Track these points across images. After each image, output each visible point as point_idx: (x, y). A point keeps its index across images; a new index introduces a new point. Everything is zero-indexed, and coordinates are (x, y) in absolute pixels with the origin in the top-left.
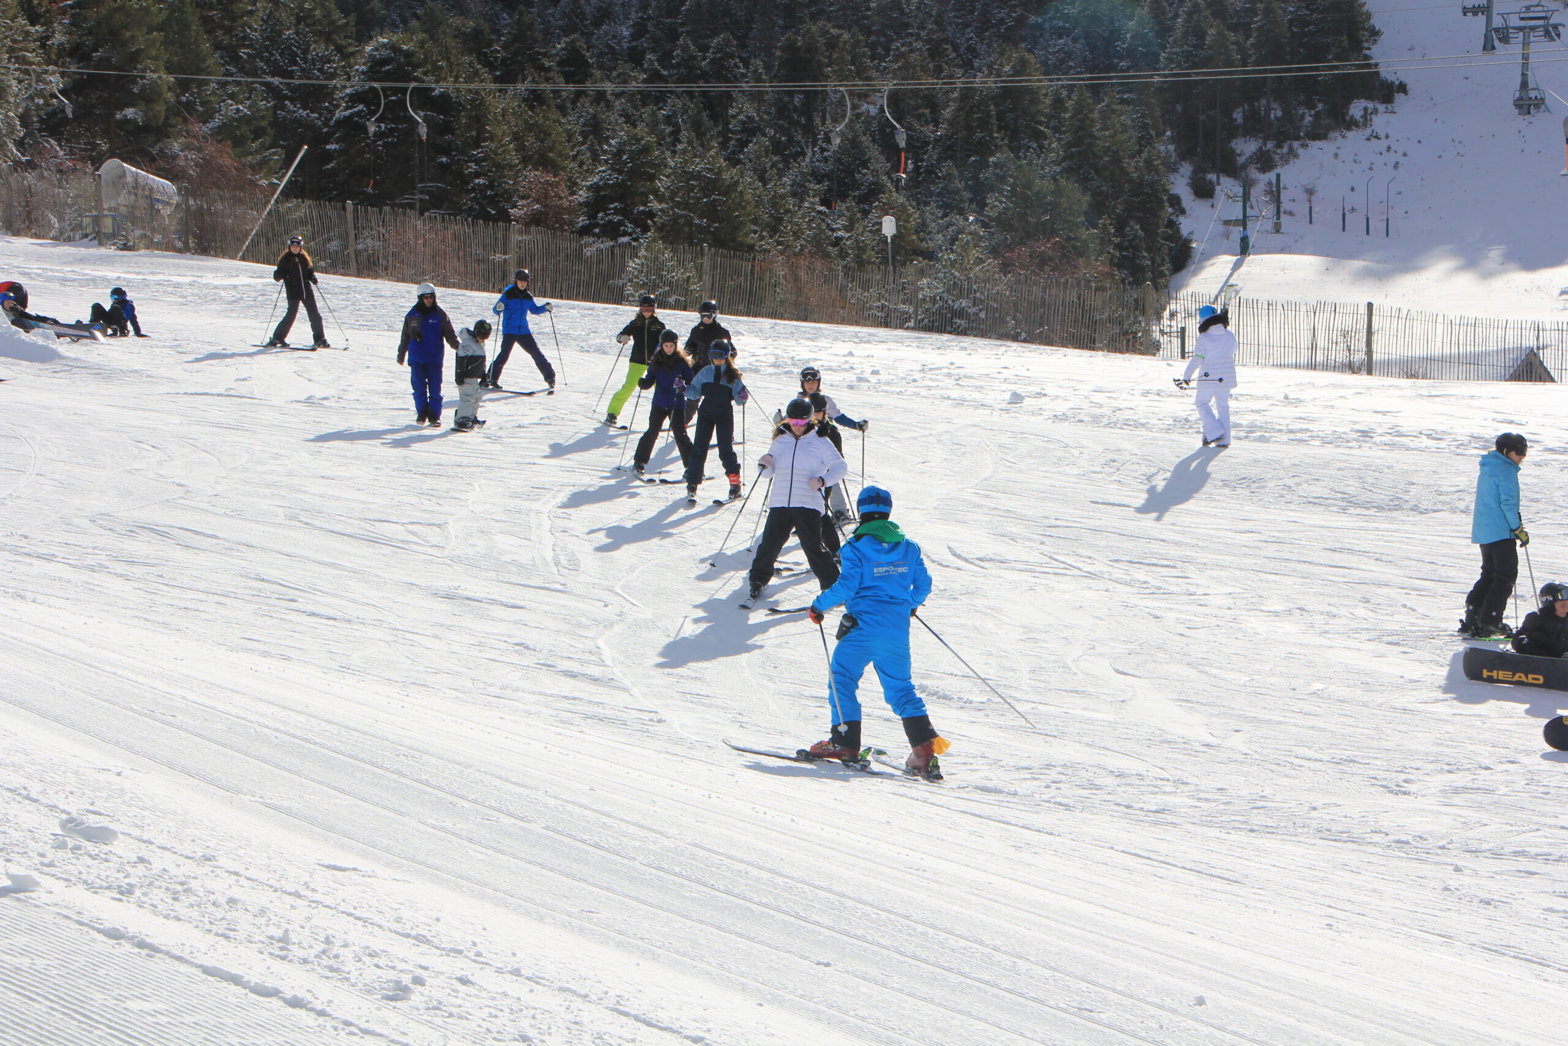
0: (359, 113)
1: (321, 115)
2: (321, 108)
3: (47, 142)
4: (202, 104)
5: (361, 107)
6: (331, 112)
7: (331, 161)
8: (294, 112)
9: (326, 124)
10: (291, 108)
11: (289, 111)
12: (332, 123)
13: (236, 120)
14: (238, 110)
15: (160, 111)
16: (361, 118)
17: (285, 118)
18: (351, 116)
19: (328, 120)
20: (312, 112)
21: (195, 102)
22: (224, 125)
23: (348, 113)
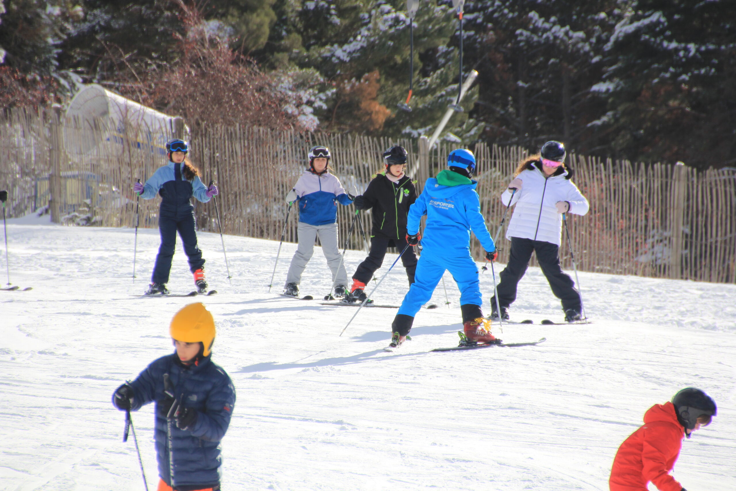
0: (651, 28)
1: (589, 34)
2: (594, 22)
3: (66, 77)
4: (341, 13)
5: (656, 16)
6: (611, 29)
7: (604, 113)
8: (545, 30)
9: (597, 49)
10: (540, 22)
11: (535, 30)
12: (608, 47)
13: (392, 37)
14: (397, 20)
15: (260, 25)
16: (656, 35)
17: (528, 41)
18: (638, 32)
19: (601, 41)
20: (574, 29)
21: (328, 9)
22: (371, 46)
23: (631, 28)
